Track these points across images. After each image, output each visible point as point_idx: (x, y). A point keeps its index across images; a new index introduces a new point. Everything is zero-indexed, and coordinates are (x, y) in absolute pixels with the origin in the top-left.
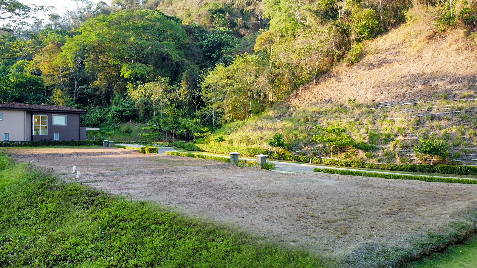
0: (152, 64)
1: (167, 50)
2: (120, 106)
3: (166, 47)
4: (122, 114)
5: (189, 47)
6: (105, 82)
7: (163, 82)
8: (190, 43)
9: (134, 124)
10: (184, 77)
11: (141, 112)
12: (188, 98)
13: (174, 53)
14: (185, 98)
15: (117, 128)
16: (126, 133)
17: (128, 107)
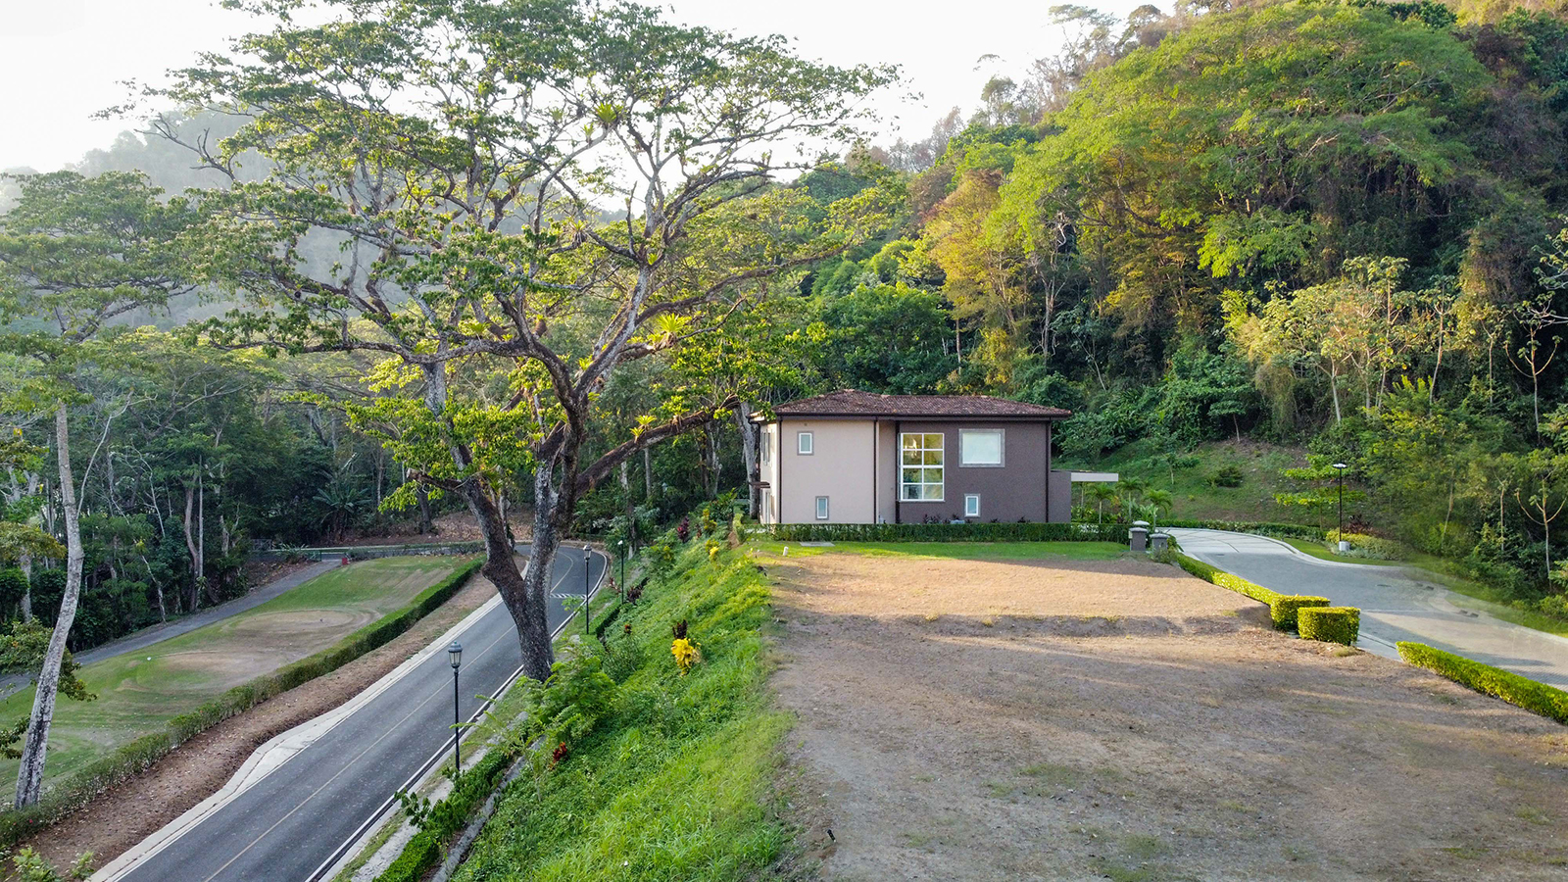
0: (1328, 206)
1: (1392, 145)
2: (1197, 378)
3: (1388, 135)
4: (1205, 408)
5: (1492, 117)
6: (1146, 294)
7: (1376, 279)
8: (1497, 95)
9: (1253, 447)
10: (1473, 252)
11: (1281, 404)
12: (1492, 338)
13: (1427, 154)
14: (1479, 338)
15: (1186, 465)
16: (1221, 485)
17: (1231, 383)
